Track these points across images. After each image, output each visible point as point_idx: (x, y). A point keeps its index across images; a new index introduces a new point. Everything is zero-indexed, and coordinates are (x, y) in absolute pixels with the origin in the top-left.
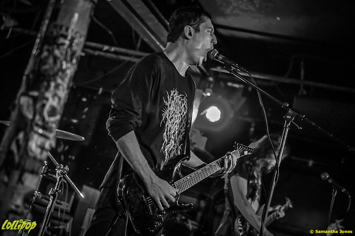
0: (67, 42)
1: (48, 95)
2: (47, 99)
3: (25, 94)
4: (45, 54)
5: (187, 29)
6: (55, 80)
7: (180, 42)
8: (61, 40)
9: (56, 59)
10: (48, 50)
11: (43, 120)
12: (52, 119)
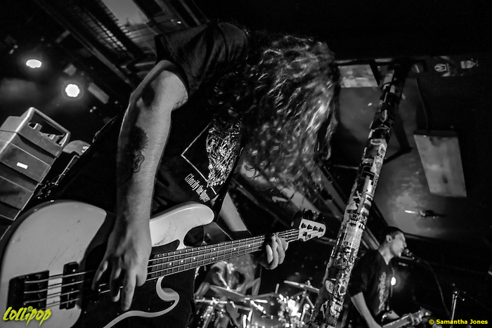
0: (350, 251)
1: (341, 280)
2: (339, 283)
3: (328, 279)
4: (339, 257)
5: (388, 237)
6: (344, 272)
7: (385, 245)
8: (348, 250)
9: (345, 260)
10: (340, 255)
11: (338, 295)
12: (342, 294)
